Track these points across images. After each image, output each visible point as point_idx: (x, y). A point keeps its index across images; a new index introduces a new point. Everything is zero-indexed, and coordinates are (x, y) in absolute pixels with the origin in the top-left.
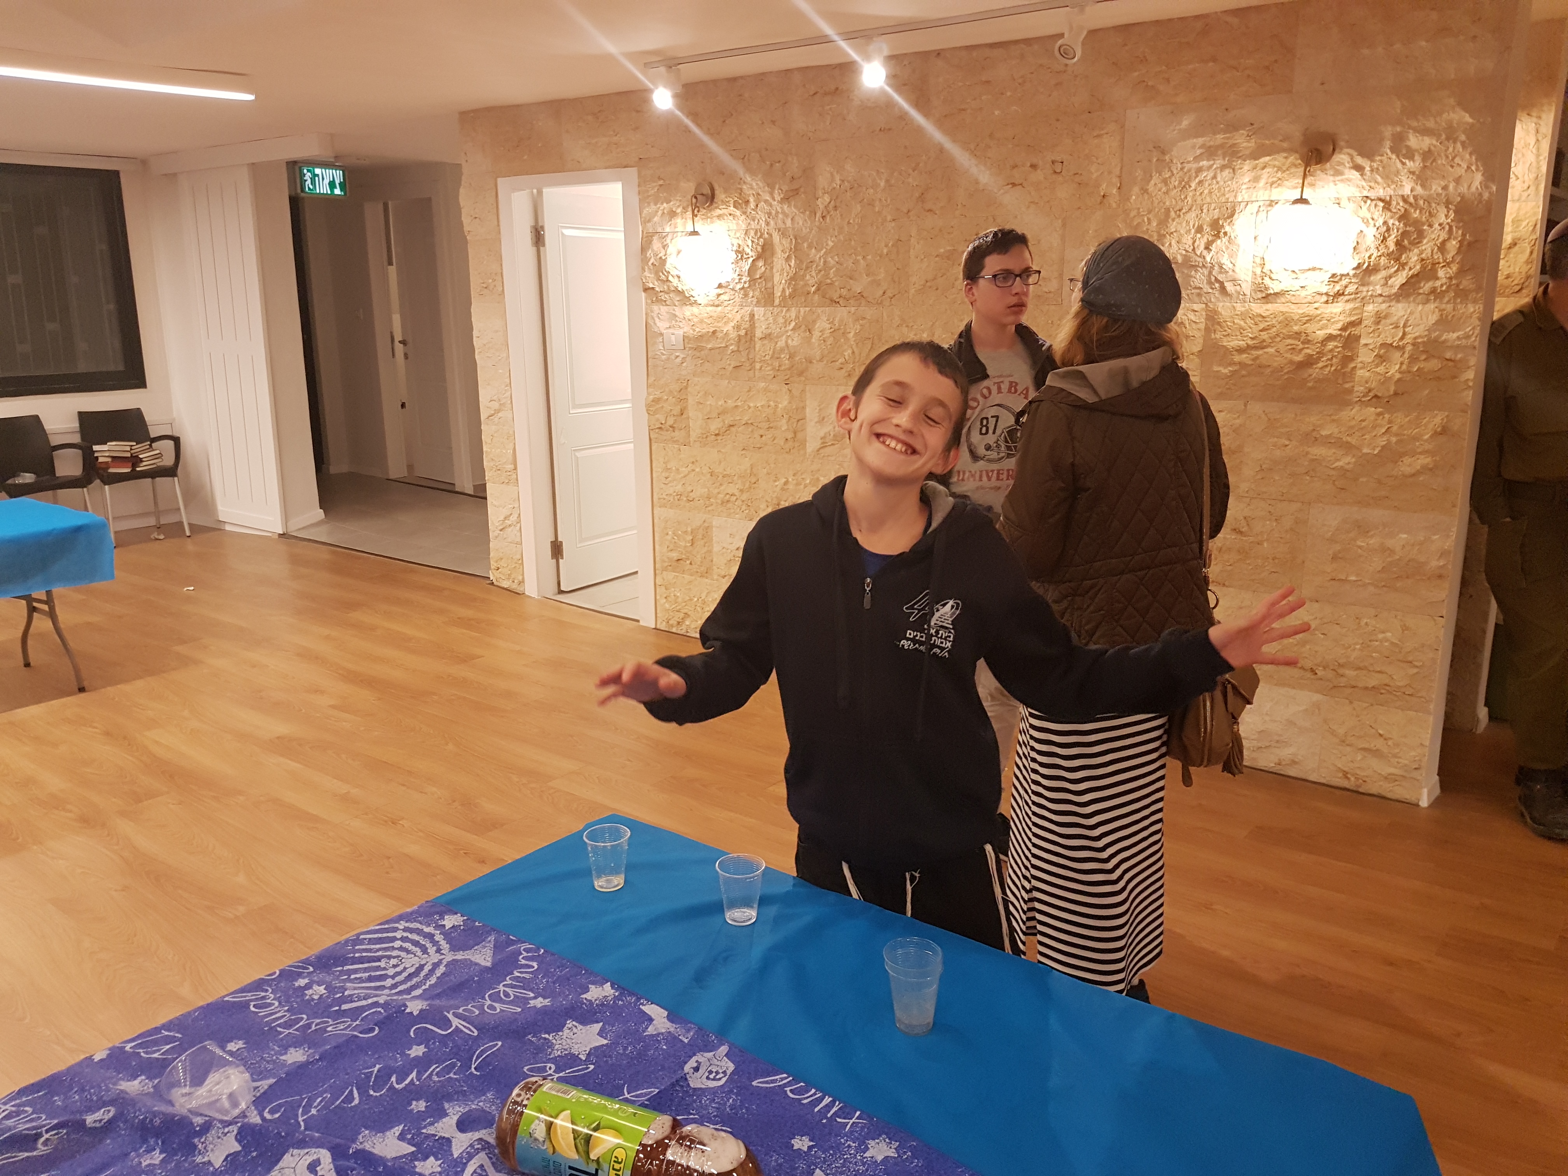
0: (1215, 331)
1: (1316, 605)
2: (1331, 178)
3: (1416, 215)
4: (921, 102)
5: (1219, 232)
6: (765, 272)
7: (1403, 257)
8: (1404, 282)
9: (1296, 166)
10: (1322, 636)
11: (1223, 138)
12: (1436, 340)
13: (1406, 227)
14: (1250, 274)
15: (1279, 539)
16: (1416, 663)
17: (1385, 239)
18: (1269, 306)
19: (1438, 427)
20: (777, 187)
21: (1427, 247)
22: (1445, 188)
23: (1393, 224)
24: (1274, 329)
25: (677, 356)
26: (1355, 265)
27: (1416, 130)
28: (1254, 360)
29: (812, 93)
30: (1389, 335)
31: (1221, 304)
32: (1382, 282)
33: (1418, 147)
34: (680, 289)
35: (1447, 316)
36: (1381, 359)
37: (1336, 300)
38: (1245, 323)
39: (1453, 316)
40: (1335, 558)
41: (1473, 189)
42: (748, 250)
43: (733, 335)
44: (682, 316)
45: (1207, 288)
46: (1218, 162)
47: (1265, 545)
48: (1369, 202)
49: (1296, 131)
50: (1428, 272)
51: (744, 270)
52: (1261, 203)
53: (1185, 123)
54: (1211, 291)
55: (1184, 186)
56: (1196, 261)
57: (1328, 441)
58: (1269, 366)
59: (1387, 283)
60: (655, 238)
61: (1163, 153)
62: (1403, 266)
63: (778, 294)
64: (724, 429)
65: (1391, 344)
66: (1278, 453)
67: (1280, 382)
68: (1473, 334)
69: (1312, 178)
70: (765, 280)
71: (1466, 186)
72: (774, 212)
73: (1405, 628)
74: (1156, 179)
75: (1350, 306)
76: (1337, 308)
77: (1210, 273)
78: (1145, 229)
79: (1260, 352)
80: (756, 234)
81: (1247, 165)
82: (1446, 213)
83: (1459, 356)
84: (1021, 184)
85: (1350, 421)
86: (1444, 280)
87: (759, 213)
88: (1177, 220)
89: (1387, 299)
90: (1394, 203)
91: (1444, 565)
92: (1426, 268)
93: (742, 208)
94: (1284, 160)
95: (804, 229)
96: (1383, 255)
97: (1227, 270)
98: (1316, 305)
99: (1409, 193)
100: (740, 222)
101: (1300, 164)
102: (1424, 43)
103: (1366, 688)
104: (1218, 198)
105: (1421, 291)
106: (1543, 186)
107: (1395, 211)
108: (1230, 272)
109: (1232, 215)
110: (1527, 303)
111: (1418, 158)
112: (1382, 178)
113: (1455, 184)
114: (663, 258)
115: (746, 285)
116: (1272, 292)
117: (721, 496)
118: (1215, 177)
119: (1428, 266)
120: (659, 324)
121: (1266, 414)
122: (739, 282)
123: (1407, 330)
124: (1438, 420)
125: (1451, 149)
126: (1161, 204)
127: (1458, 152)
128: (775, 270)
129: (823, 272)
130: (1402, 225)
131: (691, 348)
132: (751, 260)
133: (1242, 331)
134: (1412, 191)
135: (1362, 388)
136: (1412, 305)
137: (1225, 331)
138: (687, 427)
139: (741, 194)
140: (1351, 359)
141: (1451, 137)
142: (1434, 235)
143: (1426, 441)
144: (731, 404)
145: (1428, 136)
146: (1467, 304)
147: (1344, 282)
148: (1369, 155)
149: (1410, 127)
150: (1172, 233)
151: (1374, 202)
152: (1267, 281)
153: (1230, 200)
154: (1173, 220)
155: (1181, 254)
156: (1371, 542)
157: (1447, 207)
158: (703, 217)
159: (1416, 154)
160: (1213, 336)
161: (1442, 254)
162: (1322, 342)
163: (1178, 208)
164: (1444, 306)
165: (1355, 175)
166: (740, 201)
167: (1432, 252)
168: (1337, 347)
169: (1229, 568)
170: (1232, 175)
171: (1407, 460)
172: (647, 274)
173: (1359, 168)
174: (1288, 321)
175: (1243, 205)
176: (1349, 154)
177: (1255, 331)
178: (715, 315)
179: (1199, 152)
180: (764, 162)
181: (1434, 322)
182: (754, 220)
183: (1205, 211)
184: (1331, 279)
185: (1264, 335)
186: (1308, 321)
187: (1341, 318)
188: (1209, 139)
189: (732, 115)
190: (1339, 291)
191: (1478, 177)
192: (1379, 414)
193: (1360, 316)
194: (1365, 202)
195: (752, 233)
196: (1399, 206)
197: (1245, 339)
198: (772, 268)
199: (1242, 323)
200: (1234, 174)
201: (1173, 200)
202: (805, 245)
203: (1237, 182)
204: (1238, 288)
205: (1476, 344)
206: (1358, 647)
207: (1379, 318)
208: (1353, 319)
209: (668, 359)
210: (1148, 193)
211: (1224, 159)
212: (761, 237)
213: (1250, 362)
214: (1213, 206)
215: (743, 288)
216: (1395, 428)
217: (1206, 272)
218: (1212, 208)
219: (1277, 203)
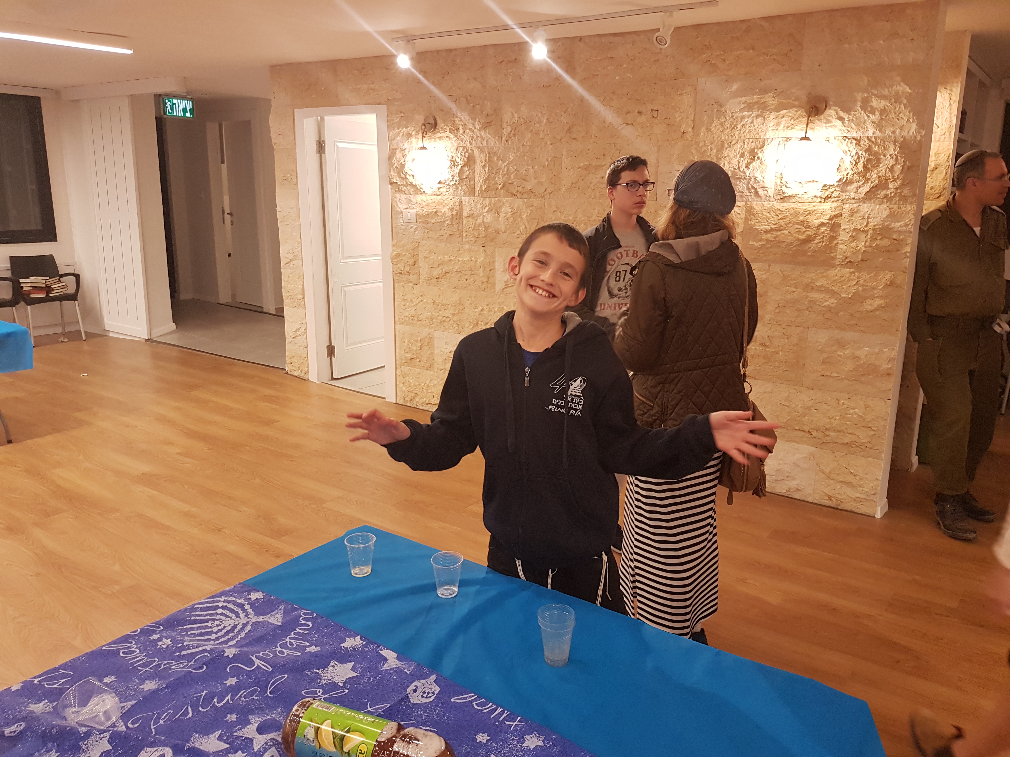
0: (751, 219)
1: (812, 391)
2: (824, 125)
3: (876, 149)
4: (570, 69)
5: (754, 157)
6: (469, 174)
7: (868, 174)
8: (868, 190)
9: (802, 116)
10: (816, 411)
11: (758, 98)
12: (887, 227)
13: (869, 156)
14: (774, 184)
15: (789, 350)
16: (873, 428)
17: (856, 164)
18: (785, 204)
19: (888, 282)
20: (477, 120)
21: (882, 169)
22: (894, 132)
23: (862, 154)
24: (788, 219)
25: (412, 227)
26: (838, 179)
27: (876, 96)
28: (775, 238)
29: (500, 61)
30: (859, 224)
31: (755, 203)
32: (855, 190)
33: (878, 107)
34: (414, 184)
35: (894, 212)
36: (854, 238)
37: (826, 201)
38: (770, 214)
39: (898, 212)
40: (823, 362)
41: (911, 133)
42: (458, 160)
43: (448, 214)
44: (415, 201)
45: (746, 192)
46: (754, 113)
47: (781, 353)
48: (847, 140)
49: (802, 94)
50: (882, 184)
51: (455, 173)
52: (781, 139)
53: (734, 88)
54: (749, 194)
55: (734, 128)
56: (740, 175)
57: (820, 289)
58: (784, 242)
59: (857, 191)
60: (398, 151)
61: (721, 106)
62: (867, 180)
63: (477, 189)
64: (442, 275)
65: (860, 230)
66: (789, 296)
67: (790, 252)
68: (910, 223)
69: (812, 124)
70: (469, 180)
71: (906, 131)
72: (475, 136)
73: (867, 406)
74: (716, 122)
75: (834, 205)
76: (827, 206)
77: (749, 182)
78: (709, 154)
79: (779, 233)
80: (463, 150)
81: (773, 115)
82: (894, 148)
83: (901, 237)
84: (632, 124)
85: (834, 277)
86: (893, 190)
87: (466, 136)
88: (729, 149)
89: (857, 201)
90: (862, 141)
91: (891, 367)
92: (881, 182)
93: (455, 133)
94: (795, 113)
95: (494, 148)
96: (855, 173)
97: (759, 181)
98: (814, 204)
99: (872, 135)
100: (453, 142)
101: (805, 115)
102: (882, 42)
103: (843, 444)
104: (755, 136)
105: (878, 196)
106: (953, 132)
107: (863, 146)
108: (761, 182)
109: (763, 147)
110: (943, 205)
111: (877, 113)
112: (855, 125)
113: (900, 130)
114: (403, 163)
115: (457, 183)
116: (786, 195)
117: (440, 318)
118: (752, 122)
119: (882, 181)
120: (400, 206)
121: (782, 272)
122: (452, 180)
123: (869, 220)
124: (888, 277)
125: (897, 108)
126: (719, 138)
127: (902, 110)
128: (475, 174)
129: (506, 176)
130: (867, 155)
131: (420, 222)
132: (460, 166)
133: (768, 219)
134: (873, 134)
135: (842, 256)
136: (873, 205)
137: (757, 219)
138: (418, 273)
139: (454, 124)
140: (835, 238)
141: (898, 101)
142: (887, 161)
143: (881, 290)
144: (447, 258)
145: (884, 100)
146: (906, 205)
147: (831, 190)
148: (848, 111)
149: (873, 94)
150: (725, 157)
151: (850, 140)
152: (784, 188)
153: (762, 137)
154: (726, 149)
155: (731, 171)
156: (846, 353)
157: (895, 144)
158: (429, 138)
159: (876, 110)
160: (750, 223)
161: (892, 173)
162: (818, 227)
163: (729, 141)
164: (892, 206)
165: (839, 123)
166: (453, 129)
167: (886, 171)
168: (826, 230)
169: (758, 368)
170: (763, 121)
171: (869, 301)
172: (392, 173)
173: (841, 119)
174: (796, 214)
175: (770, 140)
176: (835, 110)
177: (775, 219)
178: (437, 201)
179: (742, 106)
180: (469, 104)
181: (886, 216)
182: (462, 141)
183: (746, 143)
184: (823, 188)
185: (782, 223)
186: (809, 214)
187: (829, 212)
188: (749, 98)
189: (448, 73)
190: (828, 195)
191: (914, 126)
192: (851, 273)
193: (841, 211)
194: (845, 140)
195: (461, 149)
196: (865, 143)
197: (770, 224)
198: (474, 172)
199: (768, 214)
200: (765, 121)
201: (727, 136)
202: (495, 158)
203: (766, 126)
204: (766, 192)
205: (912, 230)
206: (838, 418)
207: (853, 213)
208: (836, 213)
209: (406, 228)
210: (711, 131)
211: (758, 111)
212: (466, 152)
213: (773, 239)
214: (751, 140)
215: (455, 184)
216: (862, 282)
217: (746, 182)
218: (751, 141)
219: (790, 139)
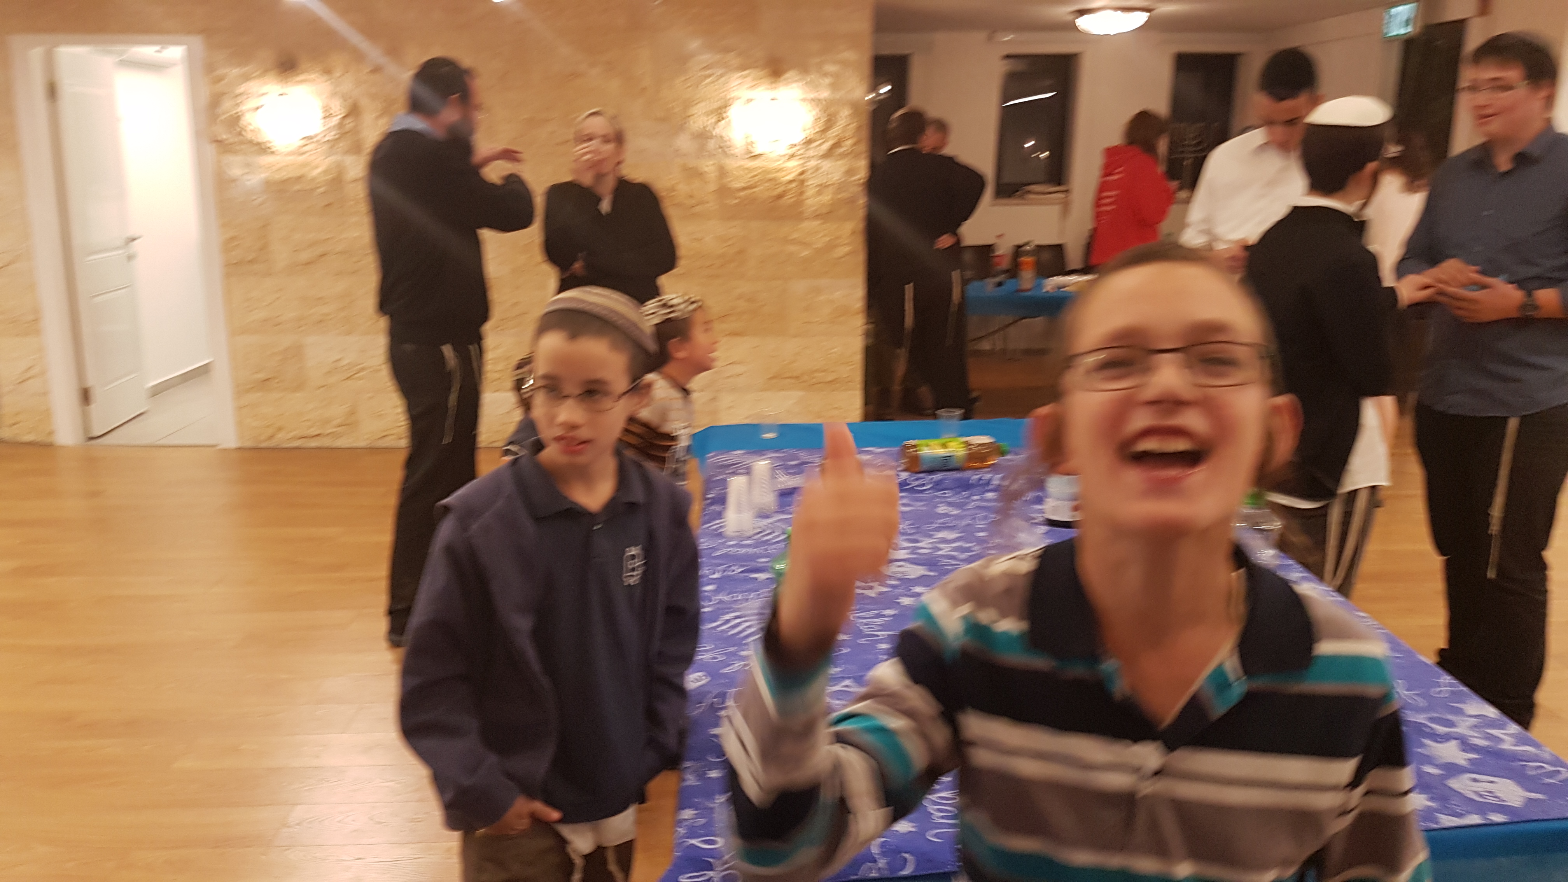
0: (725, 177)
1: (797, 339)
2: (786, 86)
3: (832, 109)
5: (721, 116)
6: (355, 127)
7: (827, 134)
8: (828, 148)
9: (765, 77)
10: (802, 356)
11: (720, 57)
13: (828, 116)
14: (741, 142)
17: (816, 123)
18: (755, 162)
21: (838, 128)
23: (821, 114)
24: (760, 176)
25: (256, 199)
26: (802, 138)
27: (829, 61)
28: (750, 195)
30: (823, 179)
31: (725, 161)
32: (817, 148)
33: (830, 71)
34: (256, 141)
35: (848, 168)
36: (819, 193)
37: (792, 159)
38: (743, 172)
39: (852, 168)
40: (805, 310)
42: (335, 109)
44: (258, 164)
46: (717, 72)
48: (806, 100)
49: (764, 55)
50: (839, 143)
51: (333, 125)
52: (745, 99)
55: (697, 85)
57: (794, 242)
58: (759, 198)
59: (819, 149)
60: (225, 97)
61: (684, 62)
62: (826, 139)
64: (315, 258)
65: (825, 184)
67: (765, 208)
69: (776, 86)
70: (355, 133)
73: (842, 345)
74: (678, 80)
75: (801, 162)
76: (793, 163)
77: (717, 142)
79: (754, 190)
80: (342, 97)
81: (735, 75)
82: (847, 110)
85: (805, 229)
86: (848, 148)
87: (346, 80)
88: (695, 107)
89: (819, 158)
90: (820, 102)
92: (838, 141)
93: (327, 75)
94: (759, 73)
96: (816, 132)
97: (727, 140)
98: (782, 162)
99: (828, 97)
100: (325, 86)
101: (767, 76)
103: (827, 382)
104: (719, 95)
105: (837, 153)
107: (821, 106)
109: (728, 106)
111: (830, 77)
112: (813, 87)
114: (238, 114)
115: (335, 138)
116: (754, 154)
117: (314, 317)
118: (716, 81)
119: (839, 139)
120: (232, 171)
122: (327, 135)
123: (830, 176)
125: (846, 75)
126: (683, 96)
127: (850, 76)
128: (365, 126)
130: (825, 115)
131: (273, 191)
132: (339, 117)
133: (741, 177)
135: (810, 210)
136: (832, 161)
137: (731, 177)
139: (325, 64)
141: (847, 66)
142: (842, 122)
145: (834, 65)
147: (798, 148)
149: (824, 59)
151: (810, 101)
152: (751, 147)
153: (726, 96)
154: (692, 106)
156: (822, 298)
157: (846, 107)
158: (283, 81)
159: (829, 75)
160: (720, 181)
161: (847, 133)
162: (788, 183)
163: (694, 99)
164: (848, 162)
165: (798, 85)
166: (325, 70)
167: (842, 131)
168: (795, 186)
170: (726, 80)
171: (838, 249)
172: (217, 127)
173: (800, 81)
174: (767, 171)
175: (734, 100)
176: (795, 72)
177: (748, 177)
178: (300, 162)
179: (707, 63)
181: (843, 171)
182: (340, 86)
183: (711, 102)
184: (790, 146)
185: (755, 180)
186: (778, 171)
187: (796, 169)
188: (712, 56)
190: (794, 153)
192: (821, 224)
193: (806, 168)
194: (804, 101)
195: (338, 96)
196: (823, 104)
197: (743, 182)
199: (741, 172)
200: (729, 79)
201: (691, 94)
203: (731, 84)
204: (734, 151)
206: (821, 359)
207: (816, 169)
208: (802, 169)
209: (246, 200)
210: (674, 88)
211: (721, 70)
212: (347, 99)
214: (716, 99)
215: (331, 140)
216: (830, 232)
217: (714, 142)
219: (756, 99)
